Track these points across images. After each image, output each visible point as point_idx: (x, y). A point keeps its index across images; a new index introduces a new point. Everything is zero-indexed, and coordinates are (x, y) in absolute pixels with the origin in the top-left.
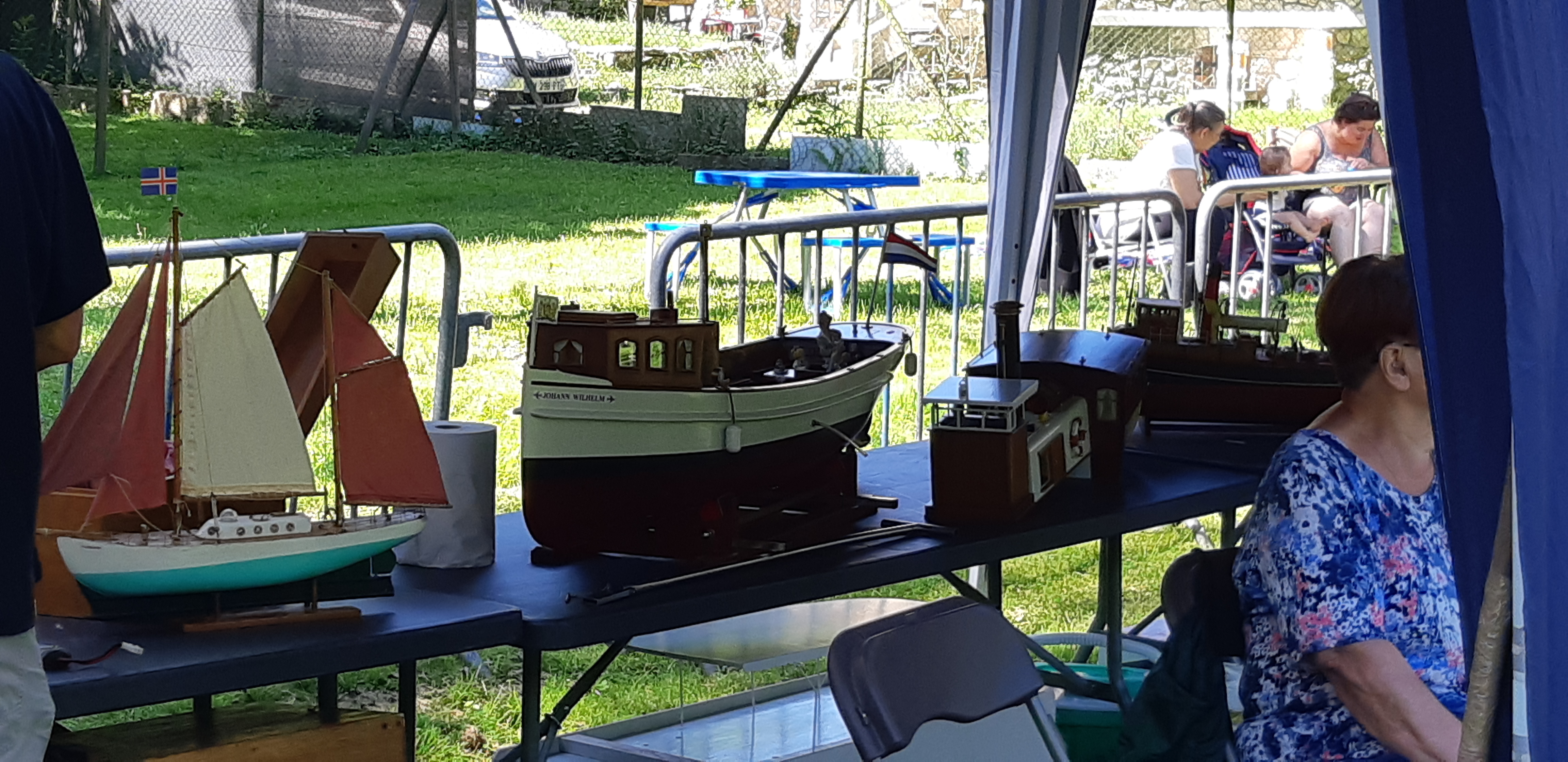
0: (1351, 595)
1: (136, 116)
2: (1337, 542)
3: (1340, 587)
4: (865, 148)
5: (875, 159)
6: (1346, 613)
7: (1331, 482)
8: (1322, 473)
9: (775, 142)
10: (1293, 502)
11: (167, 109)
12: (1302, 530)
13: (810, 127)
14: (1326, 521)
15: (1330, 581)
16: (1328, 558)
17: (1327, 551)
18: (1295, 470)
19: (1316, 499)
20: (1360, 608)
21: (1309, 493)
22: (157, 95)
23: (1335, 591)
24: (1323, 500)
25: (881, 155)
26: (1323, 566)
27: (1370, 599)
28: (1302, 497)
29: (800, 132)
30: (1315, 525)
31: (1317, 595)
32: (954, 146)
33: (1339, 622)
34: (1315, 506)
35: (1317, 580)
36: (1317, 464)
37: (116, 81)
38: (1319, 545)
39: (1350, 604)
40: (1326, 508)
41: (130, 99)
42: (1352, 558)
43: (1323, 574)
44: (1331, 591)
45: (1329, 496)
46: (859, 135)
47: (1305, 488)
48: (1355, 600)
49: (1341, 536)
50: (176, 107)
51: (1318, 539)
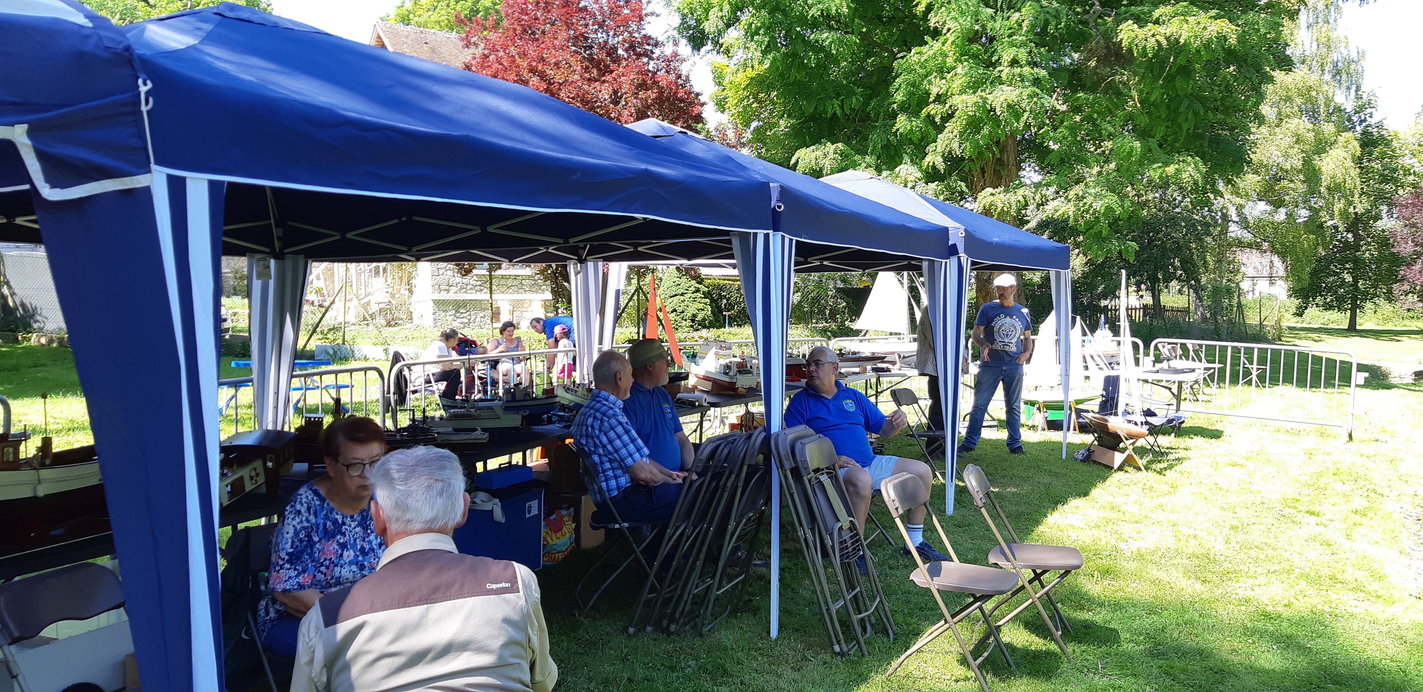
0: (295, 569)
1: (25, 344)
2: (298, 544)
3: (291, 565)
4: (346, 349)
5: (350, 353)
6: (290, 578)
7: (306, 514)
8: (303, 510)
9: (308, 348)
10: (286, 521)
11: (39, 341)
12: (285, 535)
13: (323, 341)
14: (296, 533)
15: (288, 561)
16: (291, 550)
17: (292, 547)
18: (292, 506)
19: (295, 523)
20: (297, 576)
21: (293, 519)
22: (35, 335)
23: (289, 566)
24: (298, 523)
25: (353, 351)
26: (288, 554)
27: (304, 571)
28: (290, 520)
29: (319, 343)
30: (291, 534)
31: (281, 566)
32: (383, 348)
33: (286, 581)
34: (294, 526)
35: (283, 559)
36: (302, 505)
37: (15, 331)
38: (290, 544)
39: (293, 574)
40: (298, 527)
41: (22, 337)
42: (302, 552)
43: (287, 558)
44: (287, 566)
45: (301, 522)
46: (344, 343)
47: (292, 517)
48: (296, 572)
49: (301, 541)
50: (43, 341)
51: (290, 541)
